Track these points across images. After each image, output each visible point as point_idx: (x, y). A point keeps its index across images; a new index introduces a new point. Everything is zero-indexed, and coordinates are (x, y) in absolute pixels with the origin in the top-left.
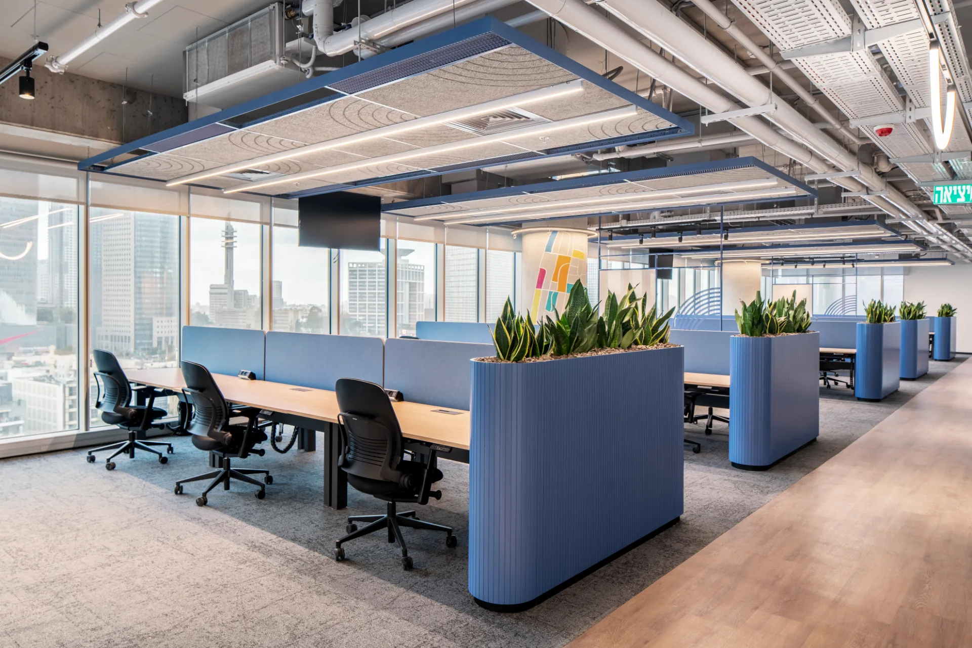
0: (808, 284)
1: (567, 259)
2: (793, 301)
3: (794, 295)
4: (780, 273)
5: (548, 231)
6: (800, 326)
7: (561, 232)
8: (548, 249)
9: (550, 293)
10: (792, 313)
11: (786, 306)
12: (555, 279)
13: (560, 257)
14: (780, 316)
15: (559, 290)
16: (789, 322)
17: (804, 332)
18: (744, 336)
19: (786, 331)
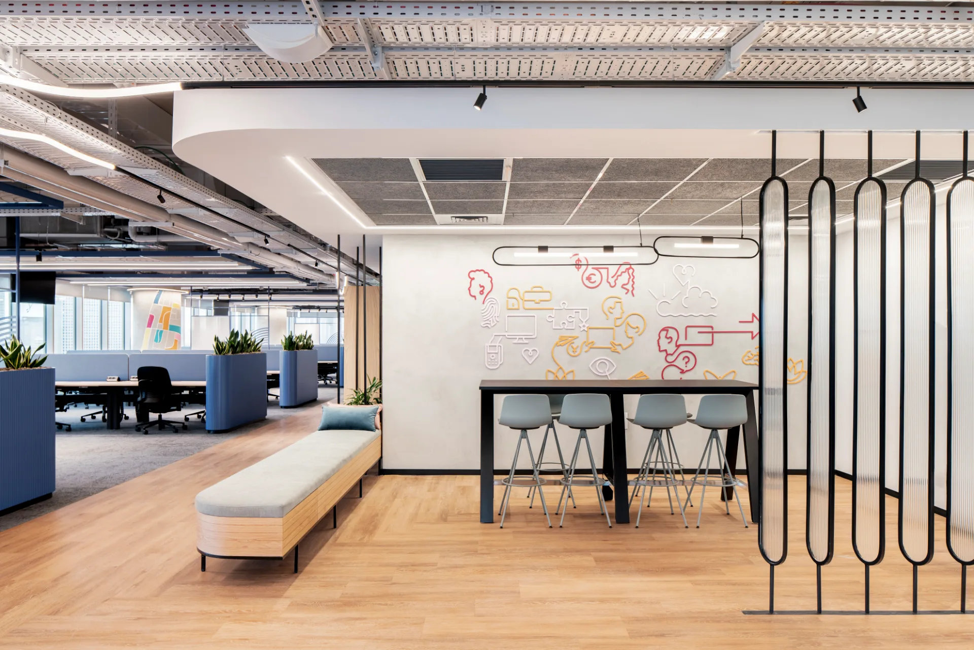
0: (317, 323)
1: (169, 309)
2: (306, 335)
3: (306, 333)
4: (299, 315)
5: (157, 290)
6: (309, 347)
7: (165, 291)
8: (156, 301)
9: (158, 331)
10: (305, 341)
11: (303, 337)
12: (161, 321)
13: (164, 307)
14: (300, 342)
15: (164, 329)
16: (304, 344)
17: (311, 349)
18: (286, 350)
19: (303, 349)
